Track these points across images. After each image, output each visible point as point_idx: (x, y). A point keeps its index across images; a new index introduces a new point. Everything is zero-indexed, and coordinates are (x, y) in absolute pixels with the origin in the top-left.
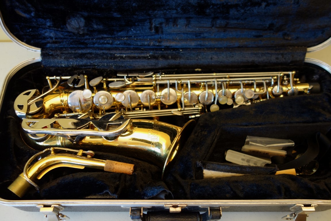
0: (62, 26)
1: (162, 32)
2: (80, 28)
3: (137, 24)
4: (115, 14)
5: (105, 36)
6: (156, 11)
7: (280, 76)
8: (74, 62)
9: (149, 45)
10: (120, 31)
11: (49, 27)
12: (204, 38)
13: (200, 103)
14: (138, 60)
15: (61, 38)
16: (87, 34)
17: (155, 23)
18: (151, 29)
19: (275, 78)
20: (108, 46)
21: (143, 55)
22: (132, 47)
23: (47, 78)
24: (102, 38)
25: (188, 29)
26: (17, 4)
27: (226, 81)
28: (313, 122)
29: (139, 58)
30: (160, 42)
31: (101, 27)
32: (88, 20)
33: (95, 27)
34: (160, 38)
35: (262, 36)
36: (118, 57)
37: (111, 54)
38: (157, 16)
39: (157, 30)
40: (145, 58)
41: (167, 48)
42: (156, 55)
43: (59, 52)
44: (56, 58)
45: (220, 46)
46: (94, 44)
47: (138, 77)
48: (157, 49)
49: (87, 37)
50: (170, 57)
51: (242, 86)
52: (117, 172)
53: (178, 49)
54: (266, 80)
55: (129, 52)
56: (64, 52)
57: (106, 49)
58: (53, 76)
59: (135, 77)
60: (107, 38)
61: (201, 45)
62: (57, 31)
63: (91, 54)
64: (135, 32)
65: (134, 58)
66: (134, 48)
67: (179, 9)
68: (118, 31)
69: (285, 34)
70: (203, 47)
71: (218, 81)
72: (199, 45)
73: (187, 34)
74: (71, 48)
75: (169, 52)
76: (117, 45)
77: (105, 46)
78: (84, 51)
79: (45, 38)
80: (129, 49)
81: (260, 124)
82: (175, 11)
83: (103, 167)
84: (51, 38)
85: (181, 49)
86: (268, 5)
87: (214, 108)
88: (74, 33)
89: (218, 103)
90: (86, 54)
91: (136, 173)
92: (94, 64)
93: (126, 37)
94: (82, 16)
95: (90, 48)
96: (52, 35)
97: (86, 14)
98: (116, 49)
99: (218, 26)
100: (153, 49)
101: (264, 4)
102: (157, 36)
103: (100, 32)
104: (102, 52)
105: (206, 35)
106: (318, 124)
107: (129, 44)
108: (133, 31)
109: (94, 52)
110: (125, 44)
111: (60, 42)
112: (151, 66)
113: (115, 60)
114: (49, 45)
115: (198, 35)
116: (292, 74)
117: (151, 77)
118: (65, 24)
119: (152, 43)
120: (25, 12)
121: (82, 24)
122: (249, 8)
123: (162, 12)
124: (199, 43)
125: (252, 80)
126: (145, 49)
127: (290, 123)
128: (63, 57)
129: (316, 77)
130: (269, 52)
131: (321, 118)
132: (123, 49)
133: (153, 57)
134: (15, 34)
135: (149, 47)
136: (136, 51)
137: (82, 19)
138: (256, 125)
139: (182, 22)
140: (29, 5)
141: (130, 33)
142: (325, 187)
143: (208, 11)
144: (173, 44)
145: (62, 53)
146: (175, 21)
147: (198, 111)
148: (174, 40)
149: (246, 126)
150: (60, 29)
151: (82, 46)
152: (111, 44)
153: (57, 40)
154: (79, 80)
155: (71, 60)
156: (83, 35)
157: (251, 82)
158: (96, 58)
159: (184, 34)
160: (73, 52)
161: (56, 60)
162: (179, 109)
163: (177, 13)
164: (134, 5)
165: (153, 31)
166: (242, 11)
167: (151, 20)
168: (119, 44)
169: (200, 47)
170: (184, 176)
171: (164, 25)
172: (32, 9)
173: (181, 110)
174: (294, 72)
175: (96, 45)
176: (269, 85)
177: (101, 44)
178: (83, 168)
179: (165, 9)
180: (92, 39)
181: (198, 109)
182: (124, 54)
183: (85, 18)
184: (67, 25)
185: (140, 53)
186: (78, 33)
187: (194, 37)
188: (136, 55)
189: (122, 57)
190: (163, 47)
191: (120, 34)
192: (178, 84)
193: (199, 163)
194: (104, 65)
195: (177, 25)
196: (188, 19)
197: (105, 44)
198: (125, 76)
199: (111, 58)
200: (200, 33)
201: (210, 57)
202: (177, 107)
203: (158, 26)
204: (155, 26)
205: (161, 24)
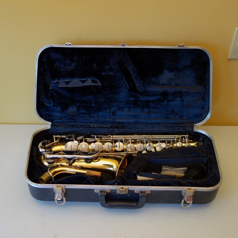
0: (65, 111)
1: (116, 114)
2: (73, 112)
3: (103, 110)
4: (93, 104)
5: (86, 116)
6: (113, 103)
7: (180, 137)
8: (68, 130)
9: (109, 121)
10: (94, 113)
11: (59, 111)
12: (138, 118)
13: (136, 150)
14: (103, 129)
15: (63, 117)
16: (77, 115)
17: (113, 109)
18: (110, 113)
19: (177, 137)
20: (87, 121)
21: (105, 126)
22: (100, 122)
23: (54, 136)
24: (84, 117)
25: (129, 113)
26: (46, 99)
27: (150, 139)
28: (196, 157)
29: (103, 127)
30: (114, 120)
31: (84, 111)
32: (79, 108)
33: (82, 111)
34: (115, 118)
35: (169, 117)
36: (92, 127)
37: (88, 125)
38: (114, 106)
39: (113, 113)
40: (107, 127)
41: (119, 123)
42: (112, 126)
43: (60, 124)
44: (59, 127)
45: (147, 122)
46: (80, 120)
47: (103, 137)
48: (113, 123)
49: (77, 116)
50: (120, 127)
51: (159, 142)
52: (93, 175)
53: (124, 123)
54: (172, 139)
55: (98, 124)
56: (63, 124)
57: (86, 123)
58: (57, 135)
59: (101, 137)
60: (87, 117)
61: (137, 122)
62: (62, 113)
63: (78, 125)
64: (102, 114)
65: (101, 127)
66: (101, 122)
67: (124, 102)
68: (93, 114)
69: (181, 117)
70: (138, 123)
71: (146, 139)
72: (135, 121)
73: (129, 116)
74: (68, 122)
75: (119, 125)
76: (92, 120)
77: (85, 121)
78: (74, 124)
79: (54, 117)
80: (98, 123)
81: (168, 158)
82: (122, 104)
83: (85, 173)
84: (58, 117)
85: (126, 123)
86: (168, 101)
87: (144, 152)
88: (70, 115)
89: (146, 150)
90: (75, 125)
91: (103, 175)
92: (78, 131)
93: (97, 117)
94: (76, 106)
95: (77, 122)
96: (59, 115)
97: (78, 104)
98: (91, 123)
99: (145, 112)
100: (111, 123)
101: (166, 101)
102: (113, 117)
103: (84, 114)
104: (83, 124)
105: (139, 116)
106: (199, 158)
107: (98, 120)
108: (101, 113)
109: (79, 124)
110: (96, 120)
111: (62, 119)
112: (110, 132)
113: (91, 129)
114: (56, 120)
115: (135, 116)
116: (187, 137)
117: (110, 137)
118: (66, 109)
119: (110, 120)
120: (48, 104)
121: (75, 110)
122: (159, 102)
123: (116, 104)
124: (135, 120)
125: (165, 139)
126: (107, 123)
127: (184, 157)
128: (62, 127)
129: (201, 139)
130: (173, 125)
131: (200, 155)
132: (95, 123)
133: (111, 127)
134: (40, 114)
135: (109, 122)
136: (102, 124)
137: (76, 108)
138: (166, 158)
139: (126, 109)
140: (51, 100)
141: (99, 115)
142: (199, 183)
143: (139, 103)
144: (121, 120)
145: (62, 125)
146: (123, 109)
147: (136, 155)
148: (122, 119)
149: (161, 159)
150: (63, 112)
151: (74, 121)
152: (89, 120)
153: (60, 118)
154: (72, 137)
155: (66, 128)
156: (75, 115)
157: (164, 139)
158: (80, 127)
159: (127, 116)
160: (68, 124)
161: (58, 128)
162: (125, 153)
163: (124, 104)
164: (103, 100)
165: (111, 114)
166: (156, 104)
167: (110, 108)
168: (93, 120)
169: (136, 123)
170: (127, 178)
171: (117, 111)
172: (52, 102)
173: (126, 153)
174: (187, 136)
175: (81, 121)
176: (174, 141)
177: (83, 120)
178: (75, 173)
179: (118, 103)
180: (79, 118)
181: (135, 153)
182: (95, 125)
183: (77, 107)
184: (68, 111)
185: (104, 125)
186: (72, 114)
187: (133, 117)
188: (102, 126)
189: (94, 127)
190: (116, 122)
191: (94, 115)
192: (124, 139)
193: (135, 172)
194: (84, 132)
195: (124, 111)
196: (129, 108)
197: (86, 120)
198: (96, 136)
199: (88, 127)
200: (136, 116)
201: (142, 127)
202: (124, 152)
203: (114, 111)
204: (112, 111)
205: (116, 110)
